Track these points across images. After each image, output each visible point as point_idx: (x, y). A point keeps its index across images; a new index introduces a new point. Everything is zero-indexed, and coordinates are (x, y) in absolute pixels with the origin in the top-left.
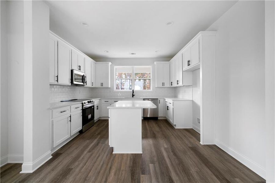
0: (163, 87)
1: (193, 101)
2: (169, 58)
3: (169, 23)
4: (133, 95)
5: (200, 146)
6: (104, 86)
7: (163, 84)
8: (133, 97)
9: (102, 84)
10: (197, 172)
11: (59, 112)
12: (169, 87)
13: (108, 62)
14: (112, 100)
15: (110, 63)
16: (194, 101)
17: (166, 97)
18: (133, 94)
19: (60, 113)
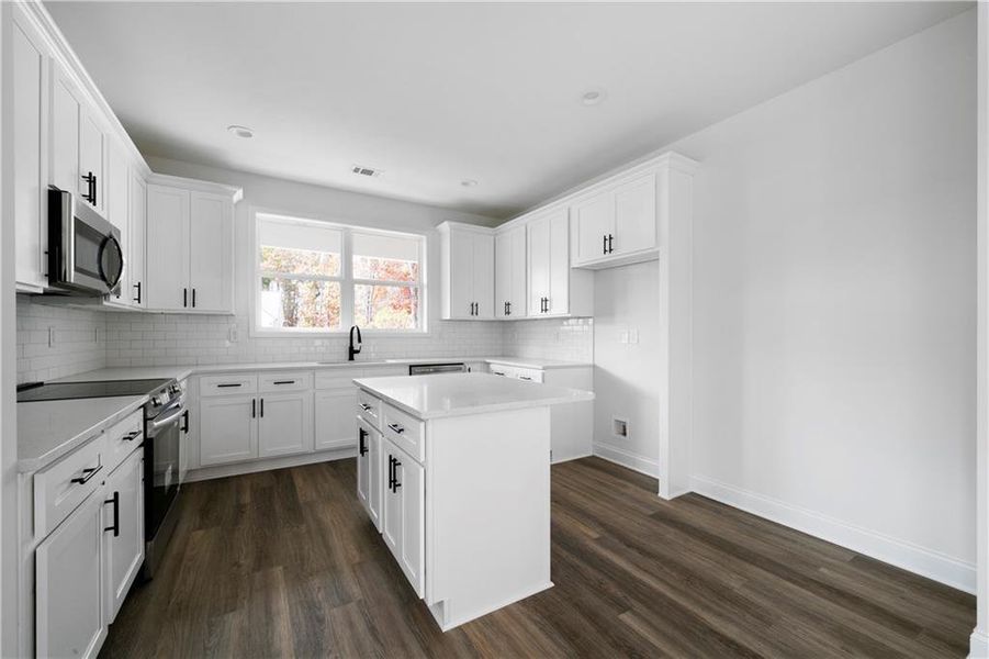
0: (472, 318)
1: (594, 366)
2: (496, 215)
3: (592, 95)
4: (352, 352)
5: (667, 505)
6: (203, 305)
7: (474, 308)
8: (351, 358)
9: (189, 297)
10: (744, 585)
11: (66, 485)
12: (492, 318)
13: (230, 188)
14: (263, 377)
15: (239, 194)
16: (602, 366)
17: (491, 357)
18: (351, 348)
19: (68, 487)
